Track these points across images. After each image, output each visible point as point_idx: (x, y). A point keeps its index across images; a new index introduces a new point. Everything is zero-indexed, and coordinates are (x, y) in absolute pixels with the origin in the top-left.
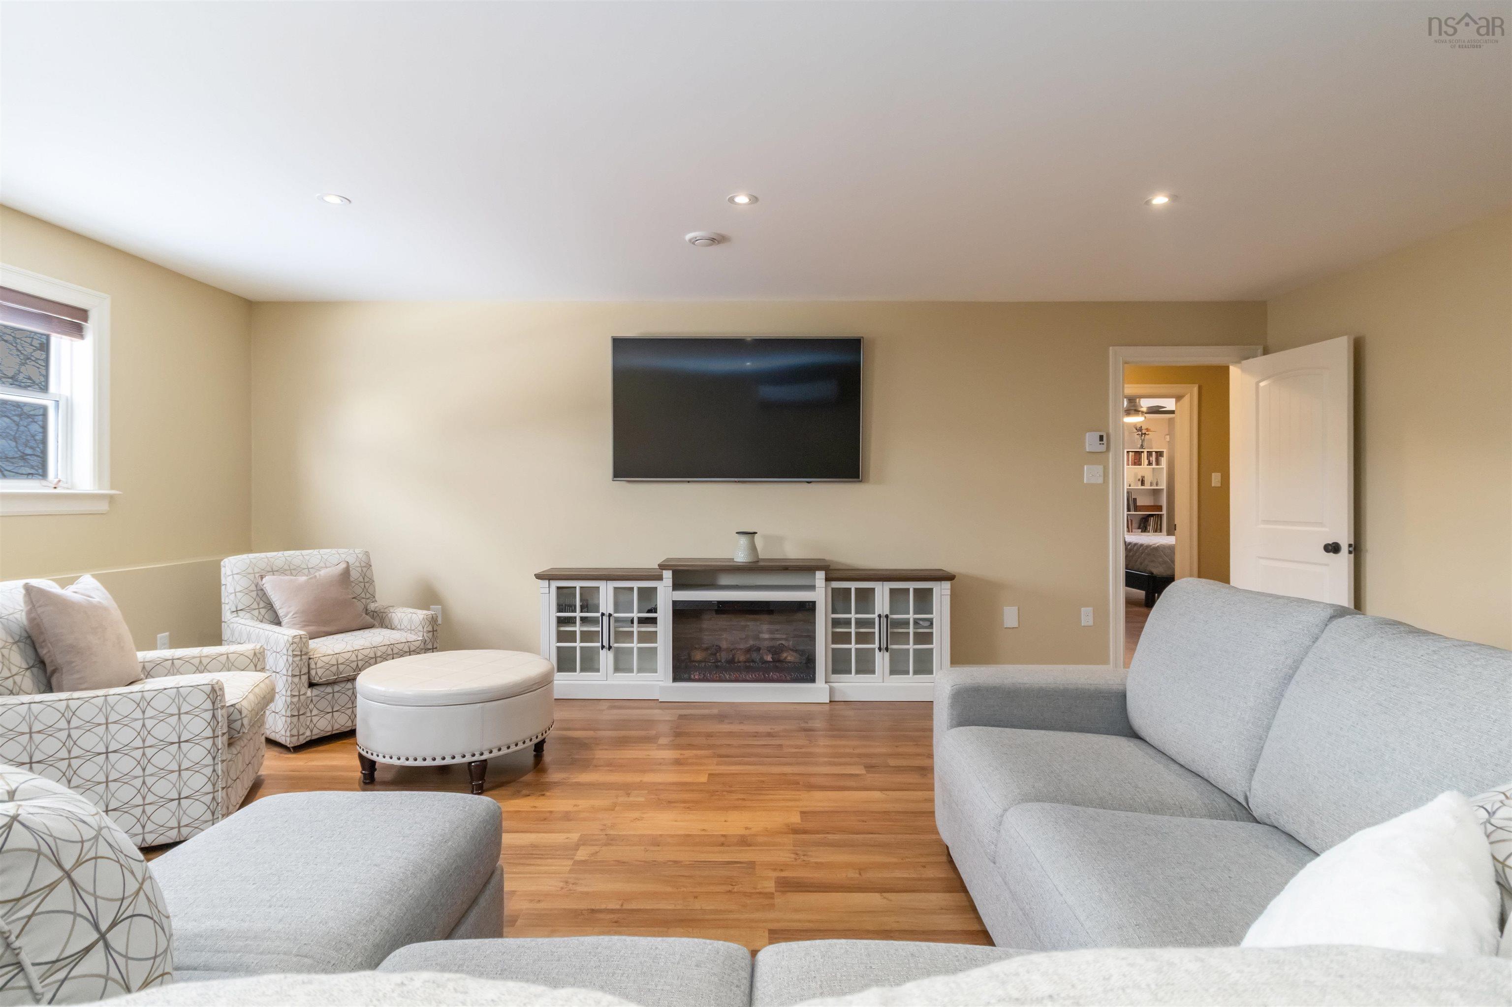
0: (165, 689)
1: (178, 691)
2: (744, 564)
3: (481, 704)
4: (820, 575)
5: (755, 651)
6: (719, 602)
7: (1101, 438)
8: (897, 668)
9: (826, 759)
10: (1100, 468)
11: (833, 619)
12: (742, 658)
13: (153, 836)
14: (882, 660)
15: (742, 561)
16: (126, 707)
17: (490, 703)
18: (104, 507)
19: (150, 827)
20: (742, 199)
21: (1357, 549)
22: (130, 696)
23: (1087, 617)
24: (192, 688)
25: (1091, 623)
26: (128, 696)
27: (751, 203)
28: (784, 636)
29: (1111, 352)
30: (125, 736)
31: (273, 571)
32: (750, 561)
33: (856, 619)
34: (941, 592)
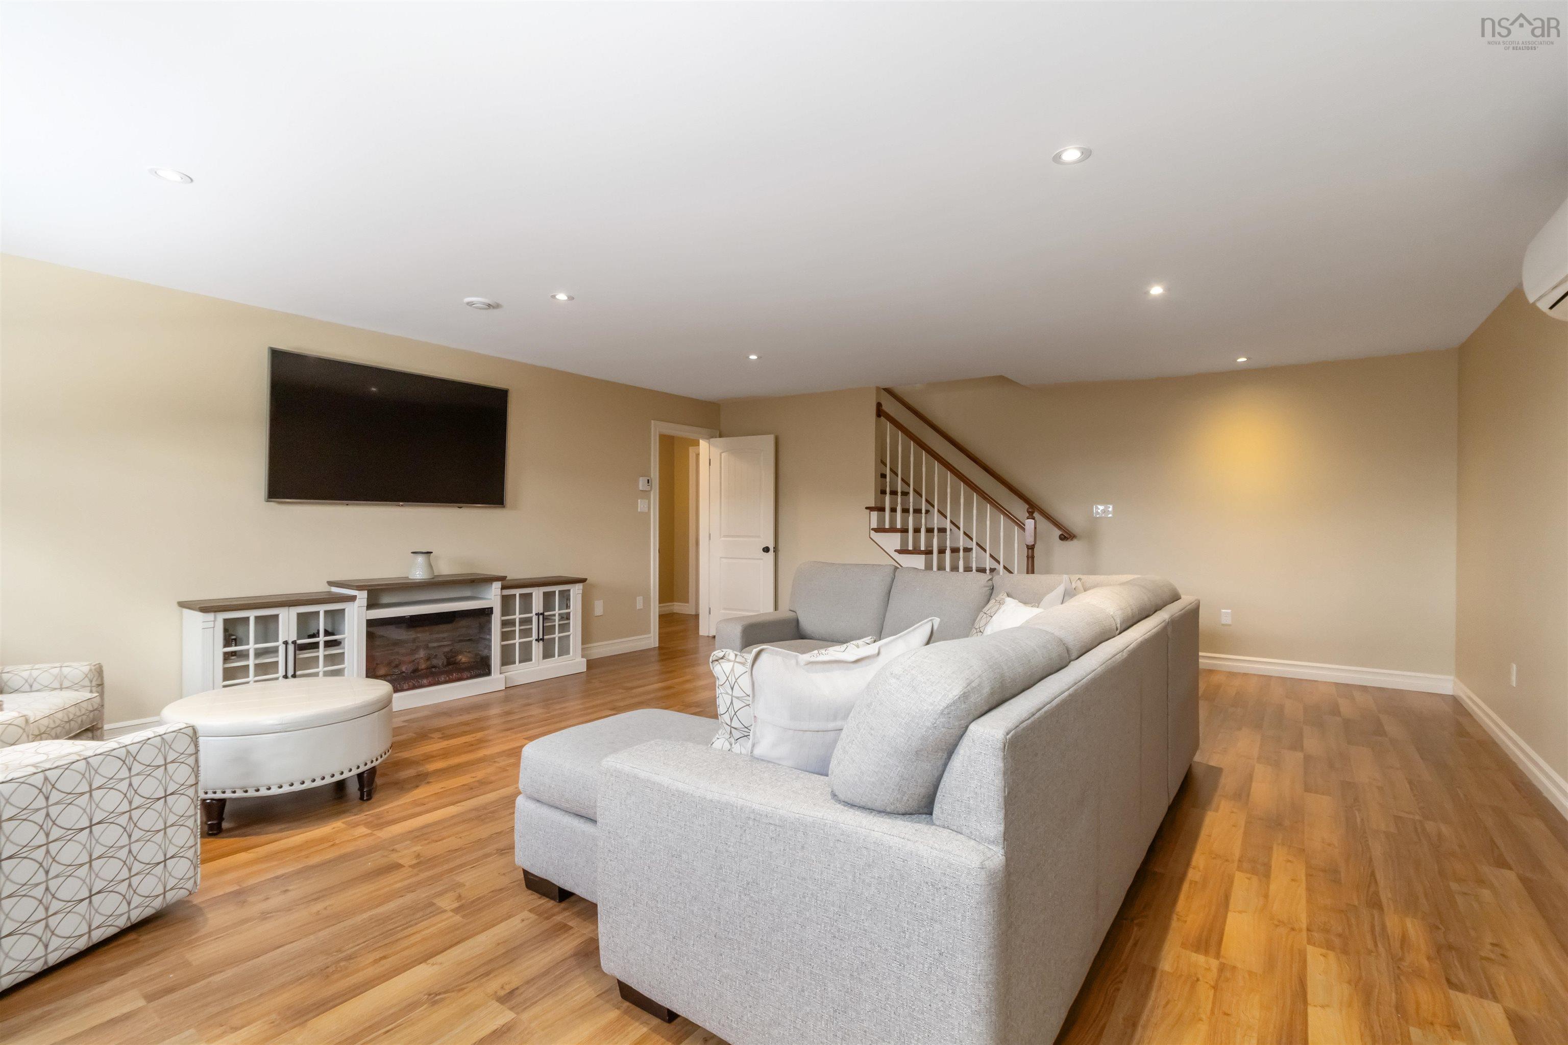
0: (149, 739)
1: (163, 739)
2: (423, 580)
3: (377, 713)
4: (497, 586)
5: (434, 658)
6: (412, 617)
7: (648, 481)
8: (548, 654)
9: (579, 713)
10: (646, 502)
11: (503, 620)
12: (423, 666)
13: (139, 910)
14: (537, 649)
15: (419, 578)
16: (111, 768)
17: (382, 711)
19: (136, 900)
20: (562, 297)
21: (776, 550)
22: (113, 753)
24: (175, 734)
26: (112, 754)
27: (569, 300)
28: (449, 643)
29: (652, 425)
30: (111, 801)
32: (429, 578)
33: (520, 619)
34: (576, 591)
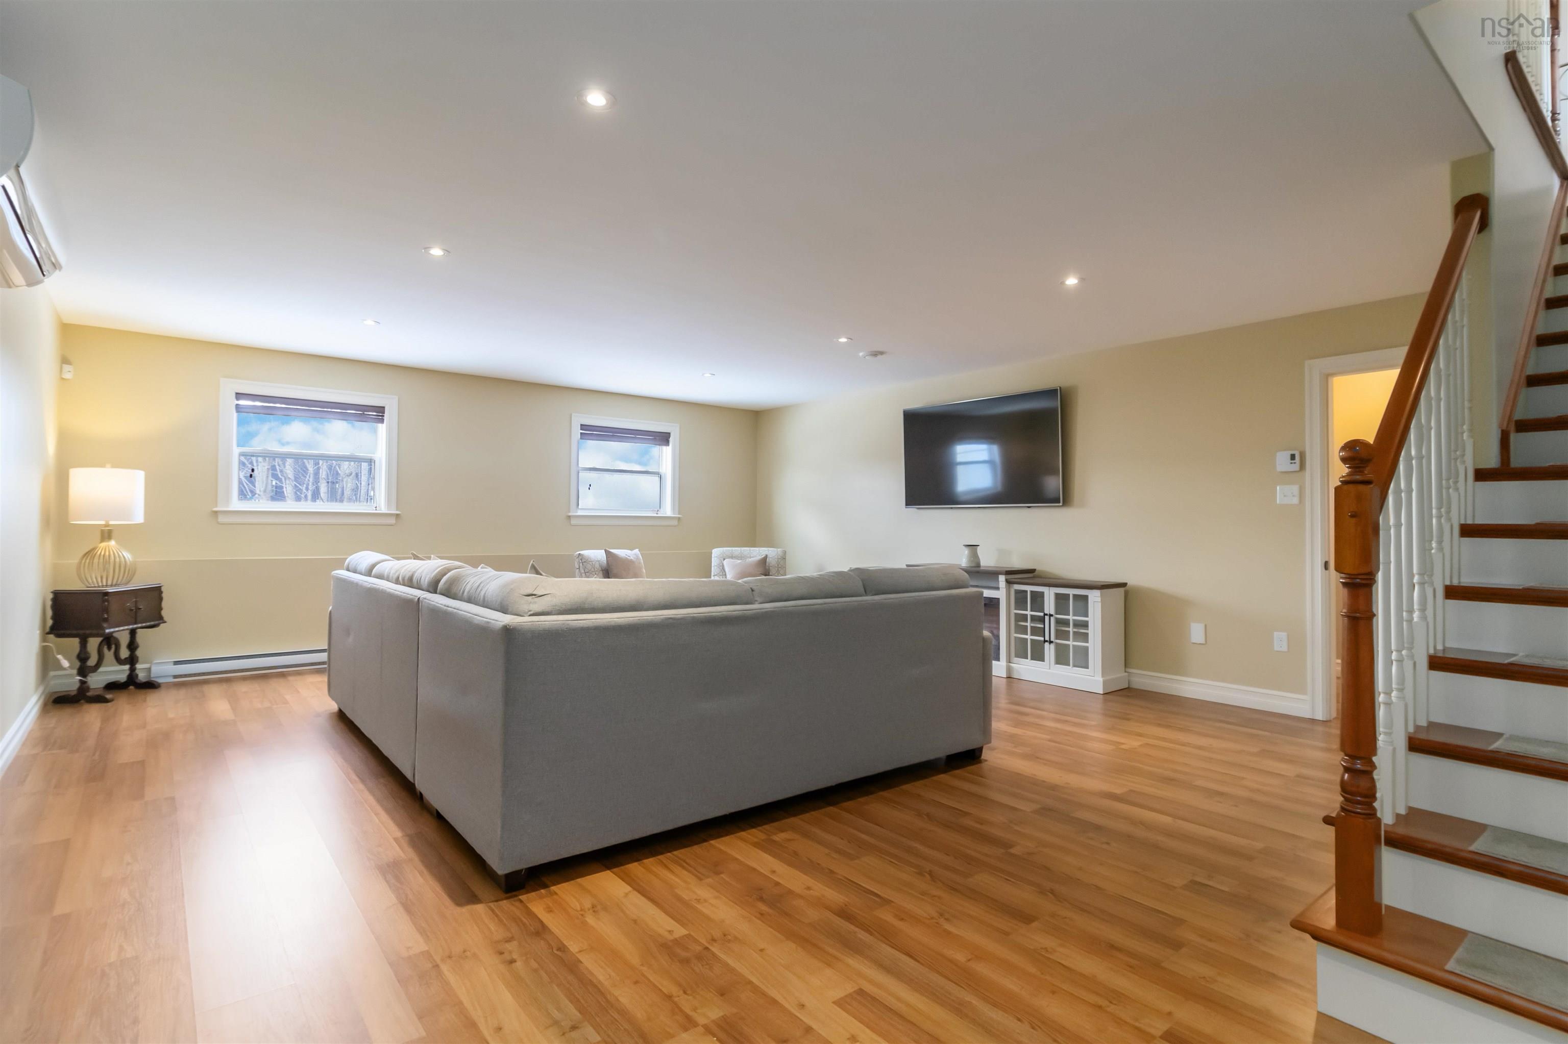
2: (968, 569)
4: (1002, 578)
7: (1293, 457)
8: (1061, 660)
10: (1295, 489)
11: (1015, 614)
14: (1049, 651)
18: (675, 523)
23: (1280, 642)
25: (1284, 648)
29: (1306, 366)
31: (732, 557)
32: (968, 566)
33: (1031, 615)
